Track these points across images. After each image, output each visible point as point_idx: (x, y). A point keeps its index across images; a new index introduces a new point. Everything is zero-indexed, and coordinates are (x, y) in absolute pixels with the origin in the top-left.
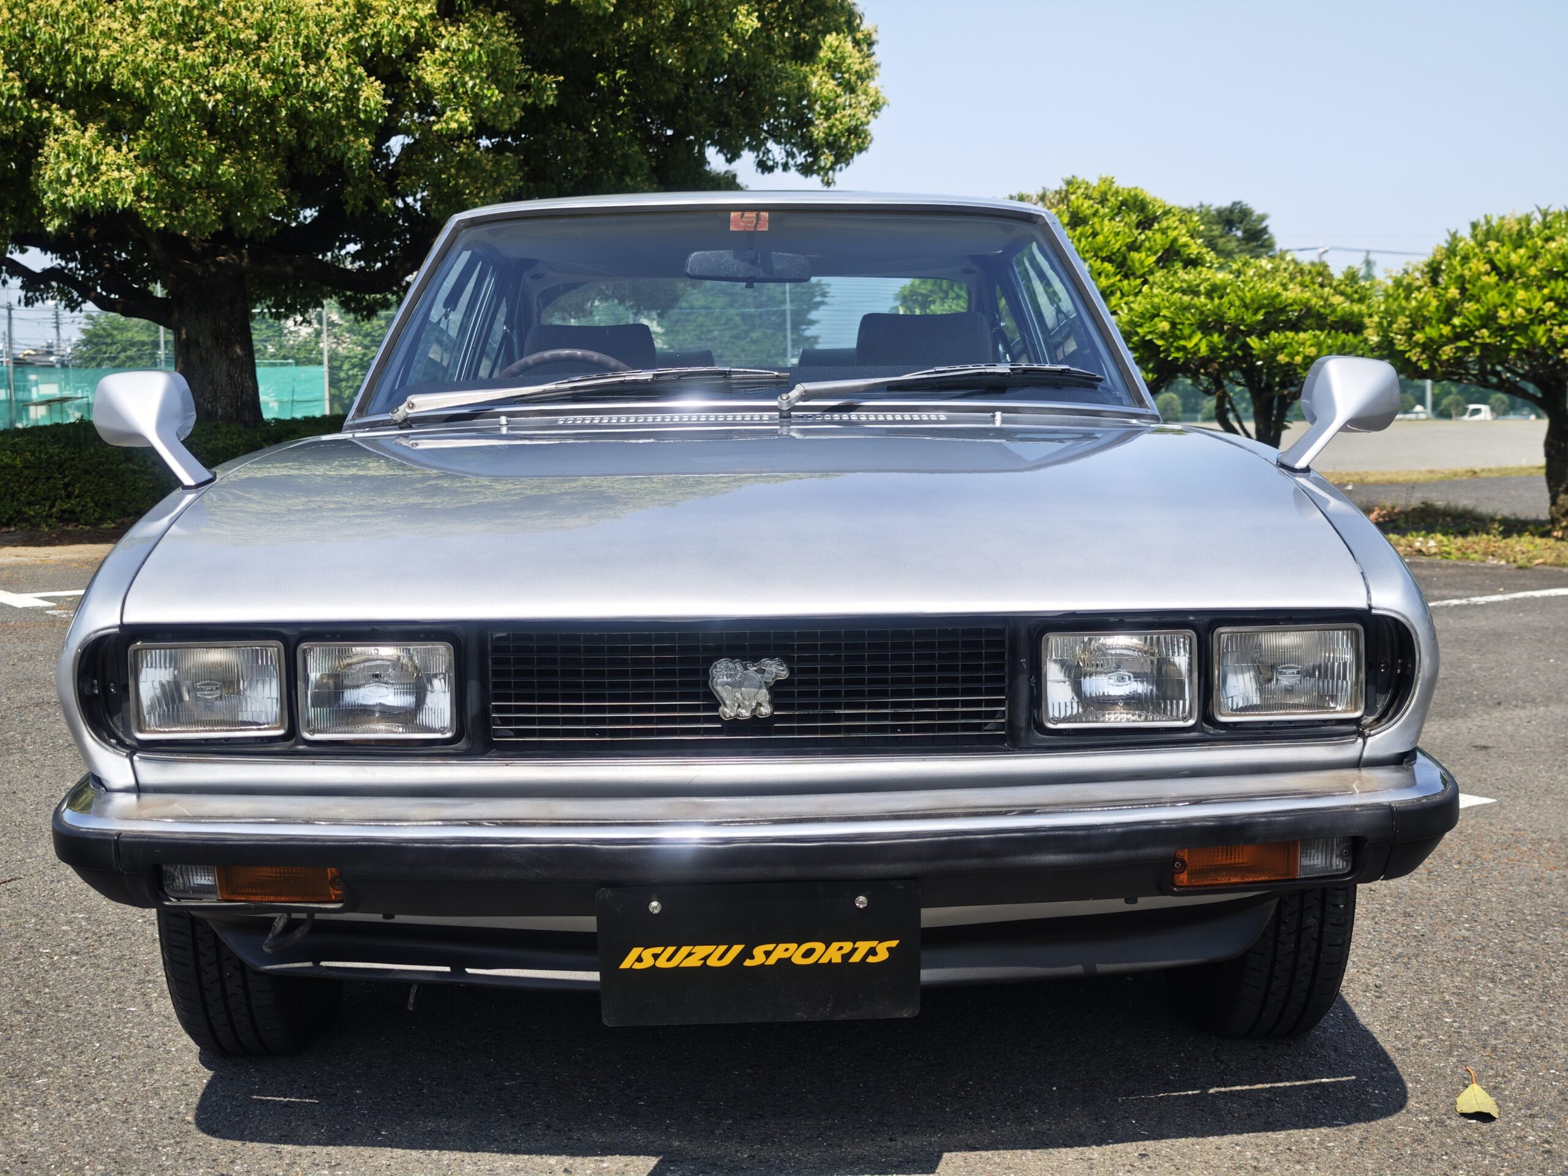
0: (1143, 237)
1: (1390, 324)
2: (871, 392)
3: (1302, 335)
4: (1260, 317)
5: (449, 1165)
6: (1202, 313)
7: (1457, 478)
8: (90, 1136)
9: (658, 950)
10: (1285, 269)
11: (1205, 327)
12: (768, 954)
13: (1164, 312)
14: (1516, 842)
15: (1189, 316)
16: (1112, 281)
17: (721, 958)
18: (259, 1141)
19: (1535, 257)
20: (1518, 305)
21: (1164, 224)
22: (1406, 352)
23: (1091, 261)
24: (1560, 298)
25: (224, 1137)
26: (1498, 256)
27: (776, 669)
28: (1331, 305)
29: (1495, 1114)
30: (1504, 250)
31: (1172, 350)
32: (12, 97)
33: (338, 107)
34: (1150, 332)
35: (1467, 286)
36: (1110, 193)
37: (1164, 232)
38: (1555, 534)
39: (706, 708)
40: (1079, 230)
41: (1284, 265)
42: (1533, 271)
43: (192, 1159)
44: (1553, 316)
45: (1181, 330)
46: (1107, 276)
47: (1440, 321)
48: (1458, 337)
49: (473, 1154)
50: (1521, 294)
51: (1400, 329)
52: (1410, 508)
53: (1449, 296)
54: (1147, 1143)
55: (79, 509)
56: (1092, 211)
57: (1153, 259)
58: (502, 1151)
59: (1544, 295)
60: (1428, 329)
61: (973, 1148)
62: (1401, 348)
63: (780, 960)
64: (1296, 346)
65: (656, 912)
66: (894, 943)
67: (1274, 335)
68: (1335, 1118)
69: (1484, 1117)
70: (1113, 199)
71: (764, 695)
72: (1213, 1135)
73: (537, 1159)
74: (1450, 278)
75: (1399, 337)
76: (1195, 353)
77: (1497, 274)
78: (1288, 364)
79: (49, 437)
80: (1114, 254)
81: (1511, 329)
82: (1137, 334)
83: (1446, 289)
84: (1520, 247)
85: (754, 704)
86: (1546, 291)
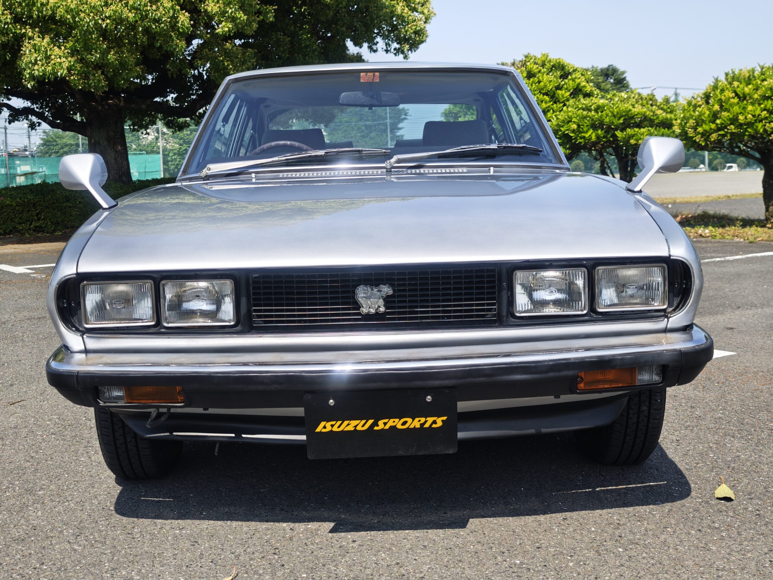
0: (563, 83)
1: (686, 124)
2: (430, 159)
3: (642, 130)
4: (621, 121)
5: (235, 528)
6: (593, 120)
7: (720, 200)
8: (66, 517)
9: (333, 423)
10: (634, 98)
11: (594, 127)
12: (385, 424)
13: (574, 120)
14: (746, 373)
15: (586, 121)
16: (548, 105)
17: (363, 426)
18: (145, 518)
19: (757, 89)
20: (748, 113)
21: (574, 76)
22: (693, 137)
23: (538, 95)
24: (769, 109)
25: (128, 516)
26: (739, 89)
27: (387, 290)
28: (656, 115)
29: (733, 498)
30: (741, 86)
31: (578, 138)
32: (6, 23)
33: (167, 26)
34: (567, 130)
35: (724, 104)
36: (546, 61)
37: (573, 80)
38: (768, 226)
39: (354, 309)
40: (532, 80)
41: (633, 95)
42: (756, 96)
43: (114, 527)
44: (766, 118)
45: (582, 128)
46: (546, 103)
47: (710, 122)
48: (719, 129)
49: (247, 523)
50: (750, 108)
51: (691, 126)
52: (696, 215)
53: (714, 109)
54: (567, 513)
55: (44, 226)
56: (538, 70)
57: (568, 94)
58: (260, 521)
59: (761, 108)
60: (704, 126)
61: (484, 517)
62: (691, 135)
63: (391, 427)
64: (639, 135)
65: (332, 405)
66: (445, 418)
67: (628, 130)
68: (657, 501)
69: (728, 499)
70: (548, 64)
71: (381, 302)
72: (598, 509)
73: (277, 524)
74: (715, 100)
75: (690, 130)
76: (589, 140)
77: (738, 98)
78: (636, 144)
79: (28, 191)
80: (549, 91)
81: (745, 125)
82: (561, 131)
83: (713, 106)
84: (749, 84)
85: (377, 306)
86: (762, 106)
